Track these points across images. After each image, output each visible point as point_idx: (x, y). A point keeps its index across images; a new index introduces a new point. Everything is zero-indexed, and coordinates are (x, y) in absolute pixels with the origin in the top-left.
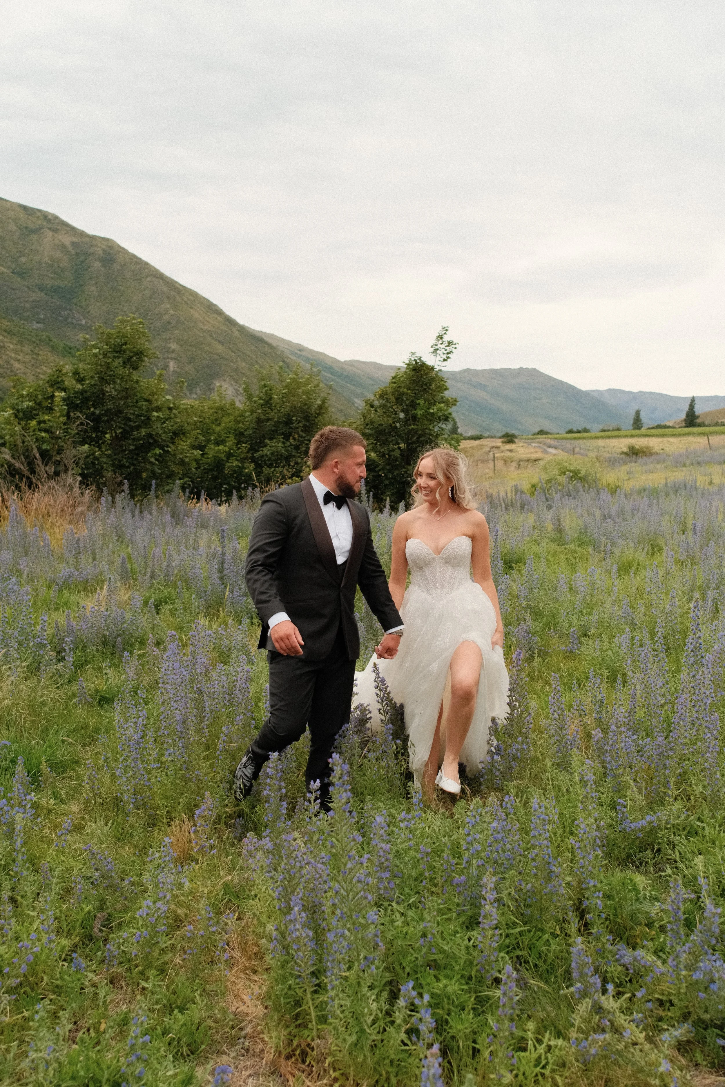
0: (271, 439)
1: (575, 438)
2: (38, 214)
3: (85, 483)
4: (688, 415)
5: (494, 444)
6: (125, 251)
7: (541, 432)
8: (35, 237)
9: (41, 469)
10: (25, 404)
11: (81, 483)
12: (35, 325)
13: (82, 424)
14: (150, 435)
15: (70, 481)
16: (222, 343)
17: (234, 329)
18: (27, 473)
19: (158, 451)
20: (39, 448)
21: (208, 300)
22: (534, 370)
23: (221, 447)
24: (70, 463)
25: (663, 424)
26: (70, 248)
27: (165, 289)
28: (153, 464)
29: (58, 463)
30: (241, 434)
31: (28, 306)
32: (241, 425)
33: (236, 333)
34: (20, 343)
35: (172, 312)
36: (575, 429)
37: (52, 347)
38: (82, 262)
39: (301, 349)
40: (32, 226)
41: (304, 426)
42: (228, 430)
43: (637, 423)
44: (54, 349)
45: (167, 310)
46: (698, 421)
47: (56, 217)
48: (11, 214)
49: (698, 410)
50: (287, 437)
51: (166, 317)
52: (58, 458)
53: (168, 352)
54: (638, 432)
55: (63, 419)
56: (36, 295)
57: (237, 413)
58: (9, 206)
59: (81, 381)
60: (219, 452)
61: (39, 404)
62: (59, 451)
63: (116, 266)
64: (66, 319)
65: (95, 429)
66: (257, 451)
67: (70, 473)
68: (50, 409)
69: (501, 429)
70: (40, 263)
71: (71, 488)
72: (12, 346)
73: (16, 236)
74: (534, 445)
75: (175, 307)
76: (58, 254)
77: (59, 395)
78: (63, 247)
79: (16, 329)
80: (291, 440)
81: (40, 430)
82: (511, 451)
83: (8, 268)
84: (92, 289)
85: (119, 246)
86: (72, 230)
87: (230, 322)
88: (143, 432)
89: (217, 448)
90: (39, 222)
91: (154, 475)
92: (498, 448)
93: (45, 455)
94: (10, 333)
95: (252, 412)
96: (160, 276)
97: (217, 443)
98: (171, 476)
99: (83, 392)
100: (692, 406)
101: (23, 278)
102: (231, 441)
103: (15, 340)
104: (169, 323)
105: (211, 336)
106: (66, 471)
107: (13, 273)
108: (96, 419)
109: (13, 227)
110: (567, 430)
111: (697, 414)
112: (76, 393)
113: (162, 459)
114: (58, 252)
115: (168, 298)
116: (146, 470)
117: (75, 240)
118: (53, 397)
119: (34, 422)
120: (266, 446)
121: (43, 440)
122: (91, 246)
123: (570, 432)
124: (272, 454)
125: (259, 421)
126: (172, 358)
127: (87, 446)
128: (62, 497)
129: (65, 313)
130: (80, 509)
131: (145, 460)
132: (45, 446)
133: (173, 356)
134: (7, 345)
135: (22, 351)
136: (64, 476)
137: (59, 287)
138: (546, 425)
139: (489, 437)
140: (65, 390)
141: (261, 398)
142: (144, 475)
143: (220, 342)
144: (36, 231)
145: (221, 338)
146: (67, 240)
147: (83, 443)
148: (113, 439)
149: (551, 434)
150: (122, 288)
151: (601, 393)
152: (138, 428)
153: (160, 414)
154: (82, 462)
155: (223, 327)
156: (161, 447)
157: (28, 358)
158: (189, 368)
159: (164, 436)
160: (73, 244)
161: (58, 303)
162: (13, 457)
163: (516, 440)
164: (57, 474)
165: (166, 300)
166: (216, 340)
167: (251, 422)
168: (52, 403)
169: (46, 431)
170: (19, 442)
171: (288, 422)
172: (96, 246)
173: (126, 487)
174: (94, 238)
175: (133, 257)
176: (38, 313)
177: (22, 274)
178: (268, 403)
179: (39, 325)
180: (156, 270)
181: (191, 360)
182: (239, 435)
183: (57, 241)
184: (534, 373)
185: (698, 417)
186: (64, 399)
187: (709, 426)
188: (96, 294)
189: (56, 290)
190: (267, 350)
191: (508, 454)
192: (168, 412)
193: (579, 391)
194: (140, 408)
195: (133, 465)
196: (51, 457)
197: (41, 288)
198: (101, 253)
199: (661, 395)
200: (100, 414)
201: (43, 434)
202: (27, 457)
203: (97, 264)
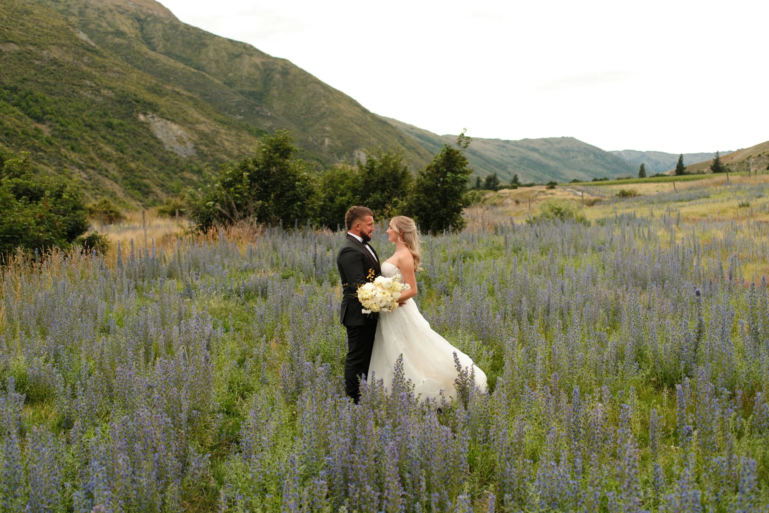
0: (373, 193)
1: (597, 185)
2: (240, 45)
3: (259, 221)
4: (677, 167)
5: (541, 190)
6: (295, 67)
7: (575, 181)
8: (238, 60)
9: (237, 214)
10: (228, 179)
11: (257, 221)
12: (239, 117)
13: (257, 189)
14: (295, 195)
15: (251, 220)
16: (360, 126)
17: (368, 116)
18: (228, 215)
19: (299, 203)
20: (235, 203)
21: (350, 97)
22: (572, 138)
23: (344, 198)
24: (252, 210)
25: (660, 173)
26: (261, 66)
27: (322, 91)
28: (296, 210)
29: (245, 211)
30: (357, 190)
31: (234, 104)
32: (356, 184)
33: (369, 119)
34: (229, 129)
35: (327, 106)
36: (598, 178)
37: (250, 131)
38: (268, 75)
39: (412, 128)
40: (237, 53)
41: (393, 184)
42: (348, 188)
43: (642, 173)
44: (250, 132)
45: (324, 105)
46: (686, 171)
47: (251, 46)
48: (222, 45)
49: (685, 163)
50: (383, 191)
51: (323, 110)
52: (245, 208)
53: (324, 132)
54: (642, 179)
55: (248, 187)
56: (239, 98)
57: (354, 177)
58: (221, 40)
59: (257, 165)
60: (342, 201)
61: (236, 179)
62: (246, 204)
63: (290, 77)
64: (258, 112)
65: (265, 191)
66: (365, 200)
67: (252, 216)
68: (241, 182)
69: (548, 178)
70: (242, 76)
71: (252, 224)
72: (224, 131)
73: (226, 59)
74: (568, 189)
75: (328, 102)
76: (253, 70)
77: (245, 174)
78: (256, 66)
79: (226, 120)
80: (386, 193)
81: (236, 193)
82: (552, 194)
83: (221, 80)
84: (275, 92)
85: (292, 64)
86: (262, 54)
87: (365, 111)
88: (291, 192)
89: (341, 198)
90: (240, 50)
91: (297, 216)
92: (543, 192)
93: (238, 206)
94: (222, 123)
95: (363, 176)
96: (319, 82)
97: (342, 195)
98: (307, 216)
99: (258, 172)
100: (681, 161)
101: (231, 87)
102: (349, 194)
103: (226, 127)
104: (324, 113)
105: (352, 121)
106: (250, 215)
107: (225, 83)
108: (266, 187)
109: (224, 53)
110: (592, 179)
111: (684, 166)
112: (255, 172)
113: (302, 207)
114: (253, 69)
115: (324, 96)
116: (293, 214)
117: (263, 60)
118: (242, 175)
119: (232, 189)
120: (370, 196)
121: (237, 198)
122: (274, 64)
123: (595, 180)
124: (374, 201)
125: (366, 182)
126: (327, 136)
127: (260, 201)
128: (247, 228)
129: (258, 109)
130: (256, 235)
131: (293, 209)
132: (238, 202)
133: (328, 135)
134: (221, 130)
135: (230, 134)
136: (248, 217)
137: (254, 92)
138: (581, 175)
139: (538, 185)
140: (249, 171)
141: (367, 168)
142: (292, 216)
143: (358, 125)
144: (239, 56)
145: (359, 122)
146: (258, 61)
147: (258, 200)
148: (275, 197)
149: (581, 182)
150: (294, 91)
151: (619, 153)
152: (288, 190)
153: (300, 183)
154: (258, 210)
155: (361, 115)
156: (301, 201)
157: (234, 139)
158: (338, 143)
159: (302, 195)
160: (263, 63)
161: (253, 102)
162: (222, 207)
163: (556, 187)
164: (245, 216)
165: (323, 98)
166: (356, 124)
167: (362, 182)
168: (242, 178)
169: (239, 193)
170: (225, 199)
171: (383, 182)
172: (277, 64)
173: (281, 223)
174: (276, 59)
175: (301, 71)
176: (240, 109)
177: (230, 84)
178: (371, 171)
179: (242, 117)
180: (316, 79)
181: (340, 137)
182: (355, 191)
183: (252, 62)
184: (572, 140)
185: (685, 168)
186: (248, 176)
187: (693, 174)
188: (277, 95)
189: (251, 94)
190: (389, 129)
191: (550, 196)
192: (304, 182)
193: (604, 152)
194: (289, 179)
195: (286, 210)
196: (242, 207)
197: (242, 93)
198: (280, 69)
199: (662, 153)
200: (268, 184)
201: (237, 195)
202: (229, 208)
203: (278, 76)
